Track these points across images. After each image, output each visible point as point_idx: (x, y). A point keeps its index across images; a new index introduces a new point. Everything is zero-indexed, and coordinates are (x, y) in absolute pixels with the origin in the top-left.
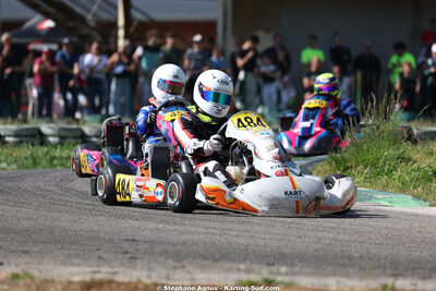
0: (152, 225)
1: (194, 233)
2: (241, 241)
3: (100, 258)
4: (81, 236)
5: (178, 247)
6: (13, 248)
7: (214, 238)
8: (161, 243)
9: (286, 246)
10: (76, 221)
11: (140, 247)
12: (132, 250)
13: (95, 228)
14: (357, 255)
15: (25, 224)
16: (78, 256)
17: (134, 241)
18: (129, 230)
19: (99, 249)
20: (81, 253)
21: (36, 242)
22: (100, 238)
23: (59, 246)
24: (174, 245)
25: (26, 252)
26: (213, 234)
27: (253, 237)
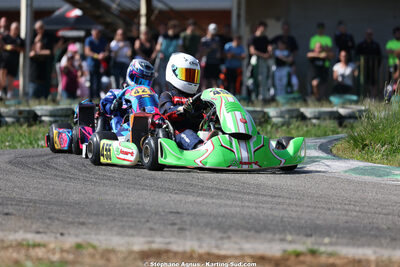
0: (191, 198)
1: (231, 206)
2: (276, 213)
3: (151, 229)
4: (128, 208)
5: (220, 219)
6: (70, 220)
7: (251, 211)
8: (203, 215)
9: (318, 218)
10: (121, 195)
11: (185, 219)
12: (178, 221)
13: (140, 201)
14: (385, 227)
15: (75, 197)
16: (130, 227)
17: (178, 213)
18: (172, 203)
19: (148, 221)
20: (133, 224)
21: (89, 214)
22: (147, 211)
23: (111, 218)
24: (215, 217)
25: (83, 224)
26: (248, 206)
27: (285, 210)
